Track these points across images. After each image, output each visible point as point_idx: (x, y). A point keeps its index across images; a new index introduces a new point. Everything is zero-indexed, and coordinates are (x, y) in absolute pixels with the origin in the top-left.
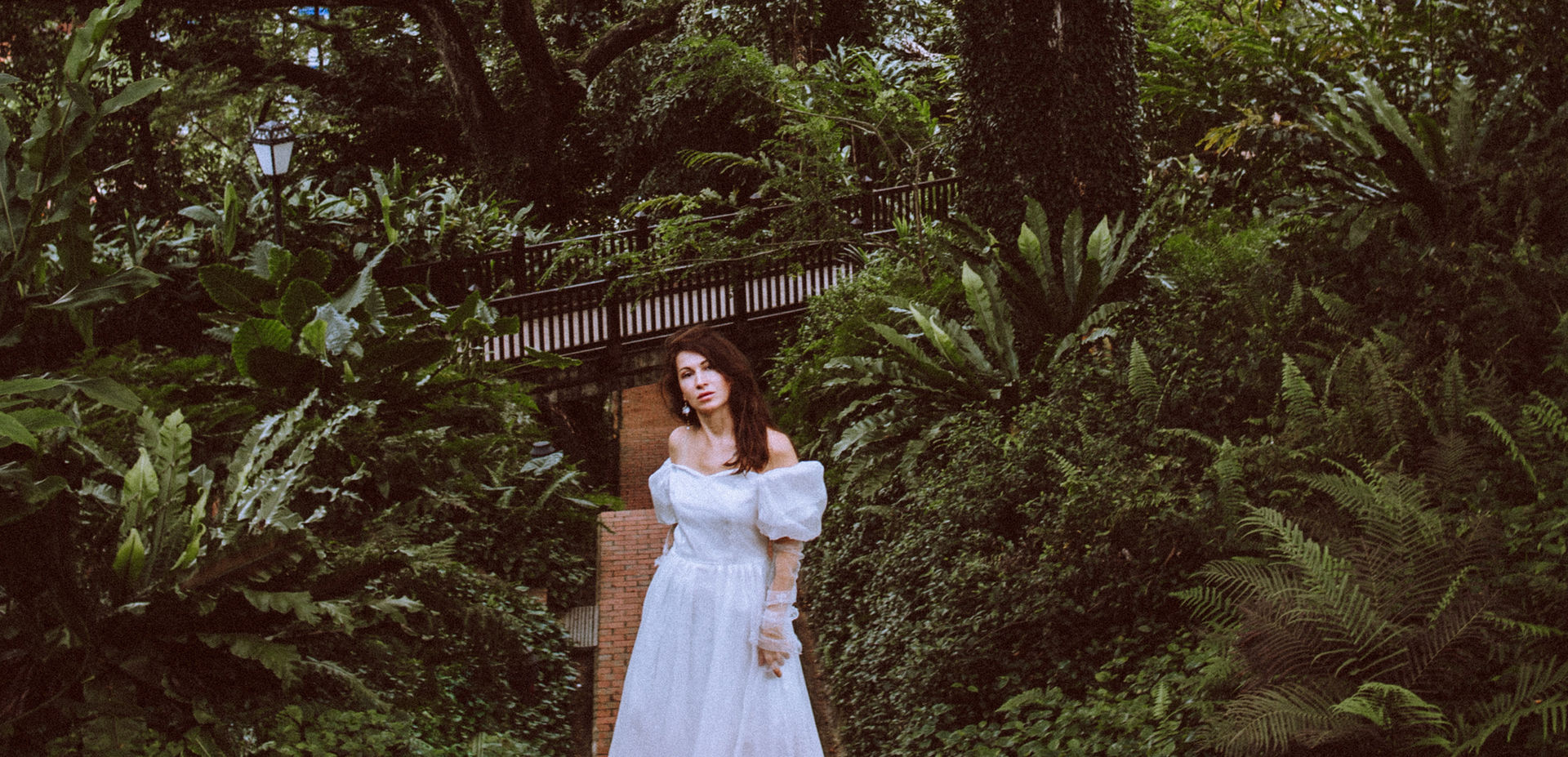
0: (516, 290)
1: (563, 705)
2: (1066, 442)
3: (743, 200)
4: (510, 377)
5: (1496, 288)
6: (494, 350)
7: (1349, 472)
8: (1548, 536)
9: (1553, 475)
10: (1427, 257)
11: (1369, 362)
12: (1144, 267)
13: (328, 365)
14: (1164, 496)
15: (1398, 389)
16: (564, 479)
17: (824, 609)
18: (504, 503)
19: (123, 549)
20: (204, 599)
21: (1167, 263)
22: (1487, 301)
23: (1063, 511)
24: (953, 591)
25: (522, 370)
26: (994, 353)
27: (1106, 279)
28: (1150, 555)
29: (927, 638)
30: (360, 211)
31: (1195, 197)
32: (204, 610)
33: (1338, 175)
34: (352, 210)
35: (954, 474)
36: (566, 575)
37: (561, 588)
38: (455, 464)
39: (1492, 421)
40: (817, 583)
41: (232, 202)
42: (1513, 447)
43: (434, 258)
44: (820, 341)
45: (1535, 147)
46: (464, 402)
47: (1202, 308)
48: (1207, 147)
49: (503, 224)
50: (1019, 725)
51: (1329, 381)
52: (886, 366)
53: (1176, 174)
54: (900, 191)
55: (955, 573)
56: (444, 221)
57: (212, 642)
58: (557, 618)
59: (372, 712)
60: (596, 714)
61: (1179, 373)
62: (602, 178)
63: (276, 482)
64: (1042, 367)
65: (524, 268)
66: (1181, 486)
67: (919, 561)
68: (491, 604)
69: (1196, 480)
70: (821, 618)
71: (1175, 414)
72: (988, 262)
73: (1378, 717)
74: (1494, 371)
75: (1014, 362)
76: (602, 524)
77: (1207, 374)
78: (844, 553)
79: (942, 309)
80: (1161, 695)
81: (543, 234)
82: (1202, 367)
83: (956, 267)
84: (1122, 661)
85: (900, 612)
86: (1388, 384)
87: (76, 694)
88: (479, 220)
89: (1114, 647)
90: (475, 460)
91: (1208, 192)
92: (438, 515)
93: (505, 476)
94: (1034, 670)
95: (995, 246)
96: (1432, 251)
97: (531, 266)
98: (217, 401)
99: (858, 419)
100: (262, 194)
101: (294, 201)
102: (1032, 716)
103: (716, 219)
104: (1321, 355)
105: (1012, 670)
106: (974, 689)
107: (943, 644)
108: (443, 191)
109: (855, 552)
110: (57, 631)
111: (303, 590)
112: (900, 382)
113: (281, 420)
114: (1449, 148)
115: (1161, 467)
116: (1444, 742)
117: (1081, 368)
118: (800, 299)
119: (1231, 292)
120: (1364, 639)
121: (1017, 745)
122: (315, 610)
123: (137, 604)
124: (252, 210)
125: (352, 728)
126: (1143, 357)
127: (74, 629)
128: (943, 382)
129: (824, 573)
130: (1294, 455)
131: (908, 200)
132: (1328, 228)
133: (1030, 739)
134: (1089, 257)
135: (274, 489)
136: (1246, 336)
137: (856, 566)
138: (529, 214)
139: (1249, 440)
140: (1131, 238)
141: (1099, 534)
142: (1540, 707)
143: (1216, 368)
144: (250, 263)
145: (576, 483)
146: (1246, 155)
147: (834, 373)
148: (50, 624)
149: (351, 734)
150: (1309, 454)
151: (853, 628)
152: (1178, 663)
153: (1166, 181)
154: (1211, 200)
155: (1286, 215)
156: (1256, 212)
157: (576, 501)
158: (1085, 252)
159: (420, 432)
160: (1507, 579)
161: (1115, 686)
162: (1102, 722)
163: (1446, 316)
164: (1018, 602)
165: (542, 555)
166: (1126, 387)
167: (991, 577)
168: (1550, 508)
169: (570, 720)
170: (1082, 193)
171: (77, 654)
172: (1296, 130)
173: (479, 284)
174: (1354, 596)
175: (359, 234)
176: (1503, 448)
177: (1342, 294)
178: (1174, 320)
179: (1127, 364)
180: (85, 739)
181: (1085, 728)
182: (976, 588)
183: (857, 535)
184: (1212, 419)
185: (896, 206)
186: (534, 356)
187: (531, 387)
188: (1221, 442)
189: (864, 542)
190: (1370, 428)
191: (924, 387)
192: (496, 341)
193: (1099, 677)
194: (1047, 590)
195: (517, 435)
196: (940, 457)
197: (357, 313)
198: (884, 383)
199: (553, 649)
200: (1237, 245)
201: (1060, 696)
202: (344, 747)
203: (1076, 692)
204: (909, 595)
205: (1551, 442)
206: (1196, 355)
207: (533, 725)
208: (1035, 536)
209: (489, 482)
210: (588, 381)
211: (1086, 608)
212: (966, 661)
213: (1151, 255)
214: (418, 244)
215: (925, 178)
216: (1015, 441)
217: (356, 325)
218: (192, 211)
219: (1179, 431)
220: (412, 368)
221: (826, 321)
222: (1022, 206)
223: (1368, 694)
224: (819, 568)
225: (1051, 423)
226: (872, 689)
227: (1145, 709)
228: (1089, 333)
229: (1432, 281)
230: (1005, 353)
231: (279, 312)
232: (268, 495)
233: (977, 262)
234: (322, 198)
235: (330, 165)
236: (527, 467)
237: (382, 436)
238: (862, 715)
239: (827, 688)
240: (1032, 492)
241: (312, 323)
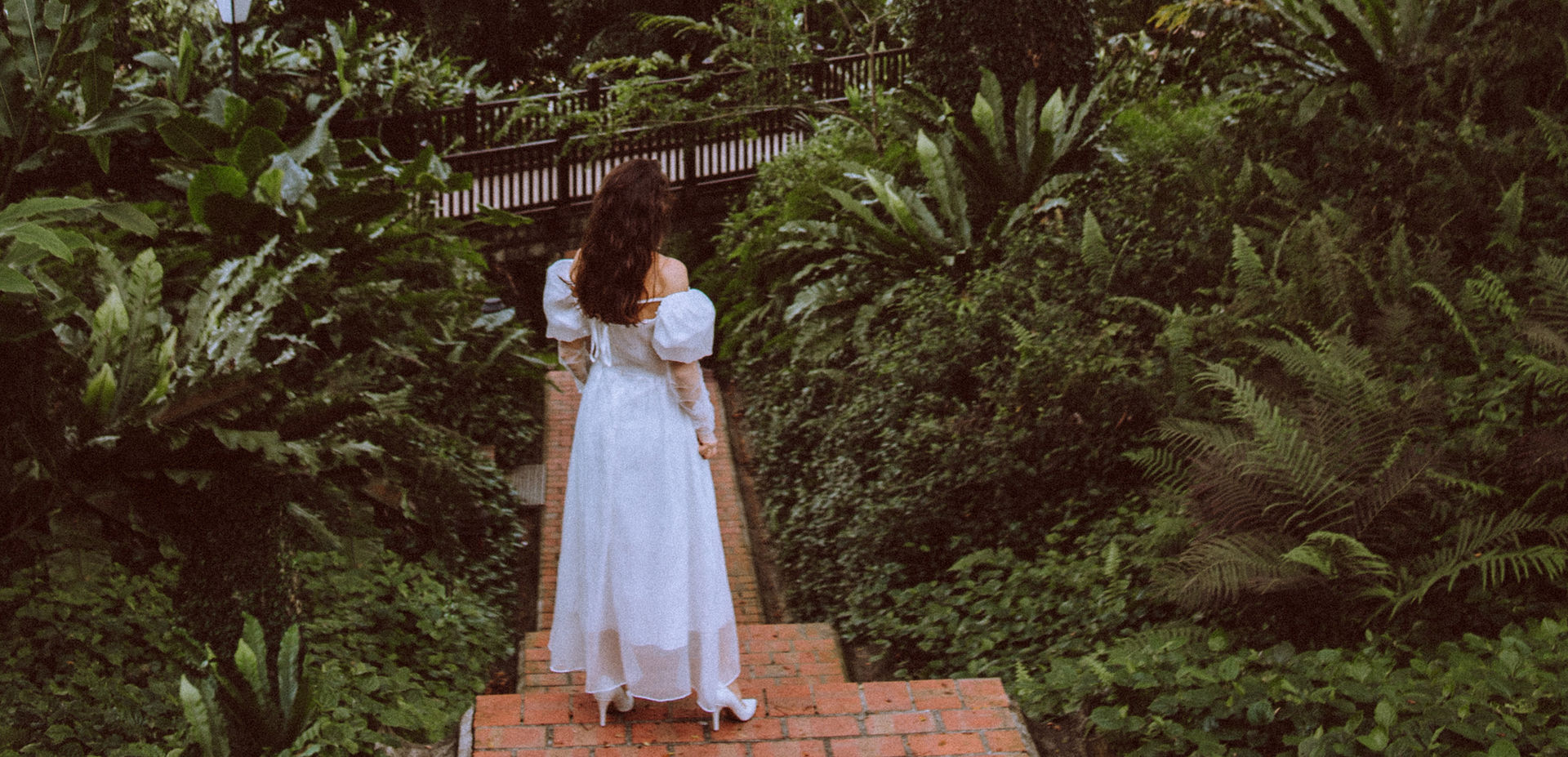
0: (465, 148)
1: (508, 561)
2: (1019, 308)
3: (695, 65)
4: (460, 234)
5: (1442, 166)
6: (446, 206)
7: (1297, 339)
8: (1489, 405)
9: (1494, 346)
10: (1374, 135)
11: (1317, 233)
12: (1095, 140)
13: (283, 214)
14: (1117, 361)
15: (1346, 262)
16: (514, 337)
17: (770, 474)
18: (455, 357)
19: (93, 384)
20: (177, 435)
21: (1118, 137)
22: (1431, 179)
23: (1016, 375)
24: (906, 452)
25: (472, 227)
26: (947, 222)
27: (1059, 150)
28: (1102, 420)
29: (881, 497)
30: (314, 62)
31: (1146, 73)
32: (175, 445)
33: (1289, 53)
34: (305, 62)
35: (908, 338)
36: (514, 433)
37: (509, 445)
38: (407, 318)
39: (1436, 293)
40: (765, 448)
41: (188, 50)
42: (1456, 319)
43: (385, 112)
44: (770, 207)
45: (1479, 30)
46: (415, 257)
47: (1154, 181)
48: (1158, 25)
49: (455, 81)
50: (970, 583)
51: (1277, 254)
52: (841, 231)
53: (1125, 50)
54: (851, 61)
55: (908, 435)
56: (398, 74)
57: (179, 478)
58: (505, 473)
59: (334, 553)
60: (542, 572)
61: (1131, 244)
62: (549, 40)
63: (244, 324)
64: (996, 234)
65: (475, 125)
66: (1132, 353)
67: (872, 424)
68: (441, 457)
69: (1147, 348)
70: (767, 486)
71: (1126, 283)
72: (943, 131)
73: (1325, 567)
74: (1438, 244)
75: (967, 230)
76: (550, 382)
77: (1159, 244)
78: (793, 416)
79: (896, 175)
80: (1112, 555)
81: (494, 91)
82: (1153, 238)
83: (910, 135)
84: (1072, 523)
85: (850, 475)
86: (1336, 256)
87: (42, 527)
88: (431, 75)
89: (1065, 509)
90: (426, 314)
91: (1158, 69)
92: (389, 367)
93: (457, 330)
94: (985, 532)
95: (950, 115)
96: (1380, 128)
97: (482, 124)
98: (170, 246)
99: (810, 284)
100: (217, 42)
101: (249, 50)
102: (983, 575)
103: (672, 82)
104: (1269, 228)
105: (962, 531)
106: (925, 548)
107: (896, 503)
108: (396, 45)
109: (804, 416)
110: (26, 462)
111: (271, 430)
112: (853, 247)
113: (240, 266)
114: (1396, 30)
115: (1113, 333)
116: (1388, 593)
117: (1034, 236)
118: (750, 166)
119: (1182, 165)
120: (1310, 495)
121: (969, 604)
122: (282, 449)
123: (107, 438)
124: (207, 57)
125: (315, 568)
126: (1096, 226)
127: (44, 462)
128: (897, 249)
129: (771, 438)
130: (1244, 323)
131: (859, 70)
132: (1278, 105)
133: (981, 598)
134: (1043, 127)
135: (242, 330)
136: (1197, 209)
137: (805, 431)
138: (481, 72)
139: (1199, 309)
140: (1084, 111)
141: (1051, 397)
142: (1481, 560)
143: (1167, 238)
144: (206, 111)
145: (524, 341)
146: (1196, 34)
147: (786, 237)
148: (20, 455)
149: (312, 574)
150: (1258, 323)
151: (801, 491)
152: (1128, 526)
153: (1116, 58)
154: (1161, 78)
155: (1237, 92)
156: (1206, 90)
157: (526, 358)
158: (1038, 124)
159: (373, 284)
160: (1451, 444)
161: (1065, 548)
162: (1053, 580)
163: (1394, 193)
164: (971, 463)
165: (492, 411)
166: (1078, 255)
167: (944, 438)
168: (1492, 379)
169: (516, 577)
170: (1036, 65)
171: (44, 487)
172: (1246, 10)
173: (431, 140)
174: (1303, 451)
175: (312, 85)
176: (1447, 319)
177: (1290, 169)
178: (1126, 192)
179: (1080, 235)
180: (51, 572)
181: (1036, 588)
182: (929, 448)
183: (805, 400)
184: (1163, 289)
185: (847, 76)
186: (484, 212)
187: (479, 244)
188: (1172, 311)
189: (814, 408)
190: (1318, 298)
191: (877, 252)
192: (446, 197)
193: (1050, 538)
194: (999, 451)
195: (467, 292)
196: (894, 321)
197: (312, 164)
198: (838, 247)
199: (502, 505)
200: (1187, 120)
201: (1011, 556)
202: (307, 587)
203: (1028, 554)
204: (859, 458)
205: (1494, 315)
206: (1147, 226)
207: (481, 579)
208: (987, 400)
209: (440, 336)
210: (537, 241)
211: (1039, 468)
212: (919, 521)
213: (1103, 128)
214: (370, 98)
215: (876, 47)
216: (968, 306)
217: (311, 176)
218: (147, 56)
219: (1131, 300)
220: (366, 219)
221: (776, 188)
222: (977, 78)
223: (1316, 543)
224: (767, 432)
225: (1005, 291)
226: (818, 553)
227: (1095, 569)
228: (1042, 203)
229: (1377, 157)
230: (958, 221)
231: (235, 158)
232: (235, 336)
233: (932, 130)
234: (275, 49)
235: (277, 17)
236: (480, 322)
237: (335, 287)
238: (809, 579)
239: (773, 553)
240: (985, 356)
241: (269, 172)
